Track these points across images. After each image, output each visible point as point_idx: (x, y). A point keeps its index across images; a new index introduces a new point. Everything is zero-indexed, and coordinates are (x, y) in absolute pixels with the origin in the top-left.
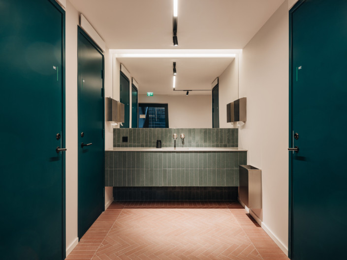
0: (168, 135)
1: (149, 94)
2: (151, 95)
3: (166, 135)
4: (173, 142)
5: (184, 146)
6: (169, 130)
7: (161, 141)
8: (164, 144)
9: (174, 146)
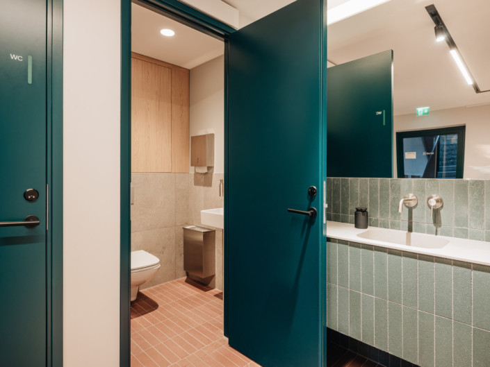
0: (391, 197)
1: (421, 110)
2: (424, 114)
3: (384, 198)
4: (405, 217)
5: (439, 232)
6: (392, 184)
7: (368, 210)
8: (377, 220)
9: (407, 228)
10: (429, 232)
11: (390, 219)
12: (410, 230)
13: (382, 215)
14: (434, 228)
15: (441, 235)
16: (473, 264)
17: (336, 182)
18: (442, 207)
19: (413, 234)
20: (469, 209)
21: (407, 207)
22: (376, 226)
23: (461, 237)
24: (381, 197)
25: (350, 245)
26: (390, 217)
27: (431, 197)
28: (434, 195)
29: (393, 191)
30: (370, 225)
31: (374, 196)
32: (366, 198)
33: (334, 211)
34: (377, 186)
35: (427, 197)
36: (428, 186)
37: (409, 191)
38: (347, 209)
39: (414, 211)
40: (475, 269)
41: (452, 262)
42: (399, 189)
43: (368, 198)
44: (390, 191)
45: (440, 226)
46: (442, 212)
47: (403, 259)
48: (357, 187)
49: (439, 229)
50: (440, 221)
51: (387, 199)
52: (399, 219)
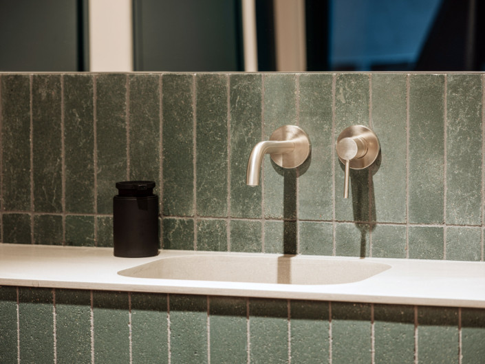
0: (231, 140)
3: (212, 144)
4: (272, 206)
5: (370, 247)
6: (235, 93)
7: (159, 190)
8: (191, 222)
9: (280, 244)
10: (345, 249)
11: (228, 216)
12: (290, 248)
13: (204, 206)
14: (356, 234)
15: (376, 254)
16: (420, 307)
17: (43, 92)
18: (377, 163)
19: (298, 260)
20: (447, 165)
21: (280, 170)
22: (187, 246)
23: (428, 256)
24: (203, 140)
25: (97, 305)
26: (228, 210)
27: (349, 133)
28: (357, 128)
29: (238, 115)
30: (167, 247)
31: (181, 137)
32: (151, 148)
33: (40, 206)
34: (188, 101)
35: (336, 132)
36: (341, 97)
37: (286, 116)
38: (87, 193)
39: (301, 182)
40: (423, 322)
41: (372, 309)
42: (257, 110)
43: (160, 148)
44: (229, 117)
45: (373, 227)
46: (378, 178)
47: (250, 322)
48: (120, 108)
49: (370, 237)
50: (374, 211)
51: (221, 147)
52: (258, 214)
